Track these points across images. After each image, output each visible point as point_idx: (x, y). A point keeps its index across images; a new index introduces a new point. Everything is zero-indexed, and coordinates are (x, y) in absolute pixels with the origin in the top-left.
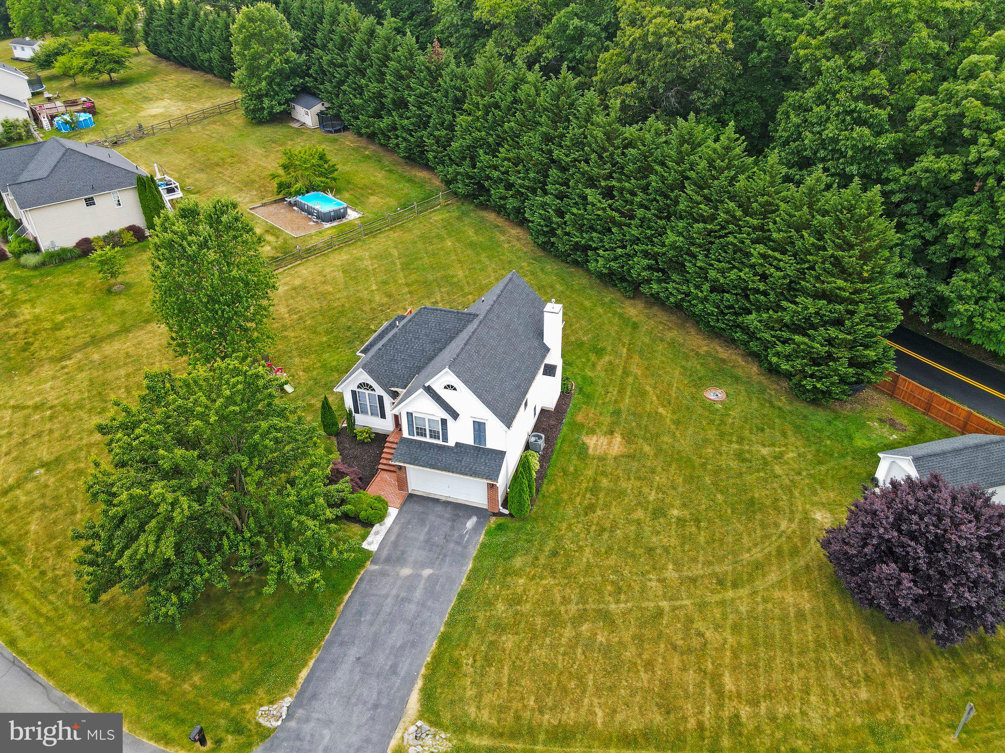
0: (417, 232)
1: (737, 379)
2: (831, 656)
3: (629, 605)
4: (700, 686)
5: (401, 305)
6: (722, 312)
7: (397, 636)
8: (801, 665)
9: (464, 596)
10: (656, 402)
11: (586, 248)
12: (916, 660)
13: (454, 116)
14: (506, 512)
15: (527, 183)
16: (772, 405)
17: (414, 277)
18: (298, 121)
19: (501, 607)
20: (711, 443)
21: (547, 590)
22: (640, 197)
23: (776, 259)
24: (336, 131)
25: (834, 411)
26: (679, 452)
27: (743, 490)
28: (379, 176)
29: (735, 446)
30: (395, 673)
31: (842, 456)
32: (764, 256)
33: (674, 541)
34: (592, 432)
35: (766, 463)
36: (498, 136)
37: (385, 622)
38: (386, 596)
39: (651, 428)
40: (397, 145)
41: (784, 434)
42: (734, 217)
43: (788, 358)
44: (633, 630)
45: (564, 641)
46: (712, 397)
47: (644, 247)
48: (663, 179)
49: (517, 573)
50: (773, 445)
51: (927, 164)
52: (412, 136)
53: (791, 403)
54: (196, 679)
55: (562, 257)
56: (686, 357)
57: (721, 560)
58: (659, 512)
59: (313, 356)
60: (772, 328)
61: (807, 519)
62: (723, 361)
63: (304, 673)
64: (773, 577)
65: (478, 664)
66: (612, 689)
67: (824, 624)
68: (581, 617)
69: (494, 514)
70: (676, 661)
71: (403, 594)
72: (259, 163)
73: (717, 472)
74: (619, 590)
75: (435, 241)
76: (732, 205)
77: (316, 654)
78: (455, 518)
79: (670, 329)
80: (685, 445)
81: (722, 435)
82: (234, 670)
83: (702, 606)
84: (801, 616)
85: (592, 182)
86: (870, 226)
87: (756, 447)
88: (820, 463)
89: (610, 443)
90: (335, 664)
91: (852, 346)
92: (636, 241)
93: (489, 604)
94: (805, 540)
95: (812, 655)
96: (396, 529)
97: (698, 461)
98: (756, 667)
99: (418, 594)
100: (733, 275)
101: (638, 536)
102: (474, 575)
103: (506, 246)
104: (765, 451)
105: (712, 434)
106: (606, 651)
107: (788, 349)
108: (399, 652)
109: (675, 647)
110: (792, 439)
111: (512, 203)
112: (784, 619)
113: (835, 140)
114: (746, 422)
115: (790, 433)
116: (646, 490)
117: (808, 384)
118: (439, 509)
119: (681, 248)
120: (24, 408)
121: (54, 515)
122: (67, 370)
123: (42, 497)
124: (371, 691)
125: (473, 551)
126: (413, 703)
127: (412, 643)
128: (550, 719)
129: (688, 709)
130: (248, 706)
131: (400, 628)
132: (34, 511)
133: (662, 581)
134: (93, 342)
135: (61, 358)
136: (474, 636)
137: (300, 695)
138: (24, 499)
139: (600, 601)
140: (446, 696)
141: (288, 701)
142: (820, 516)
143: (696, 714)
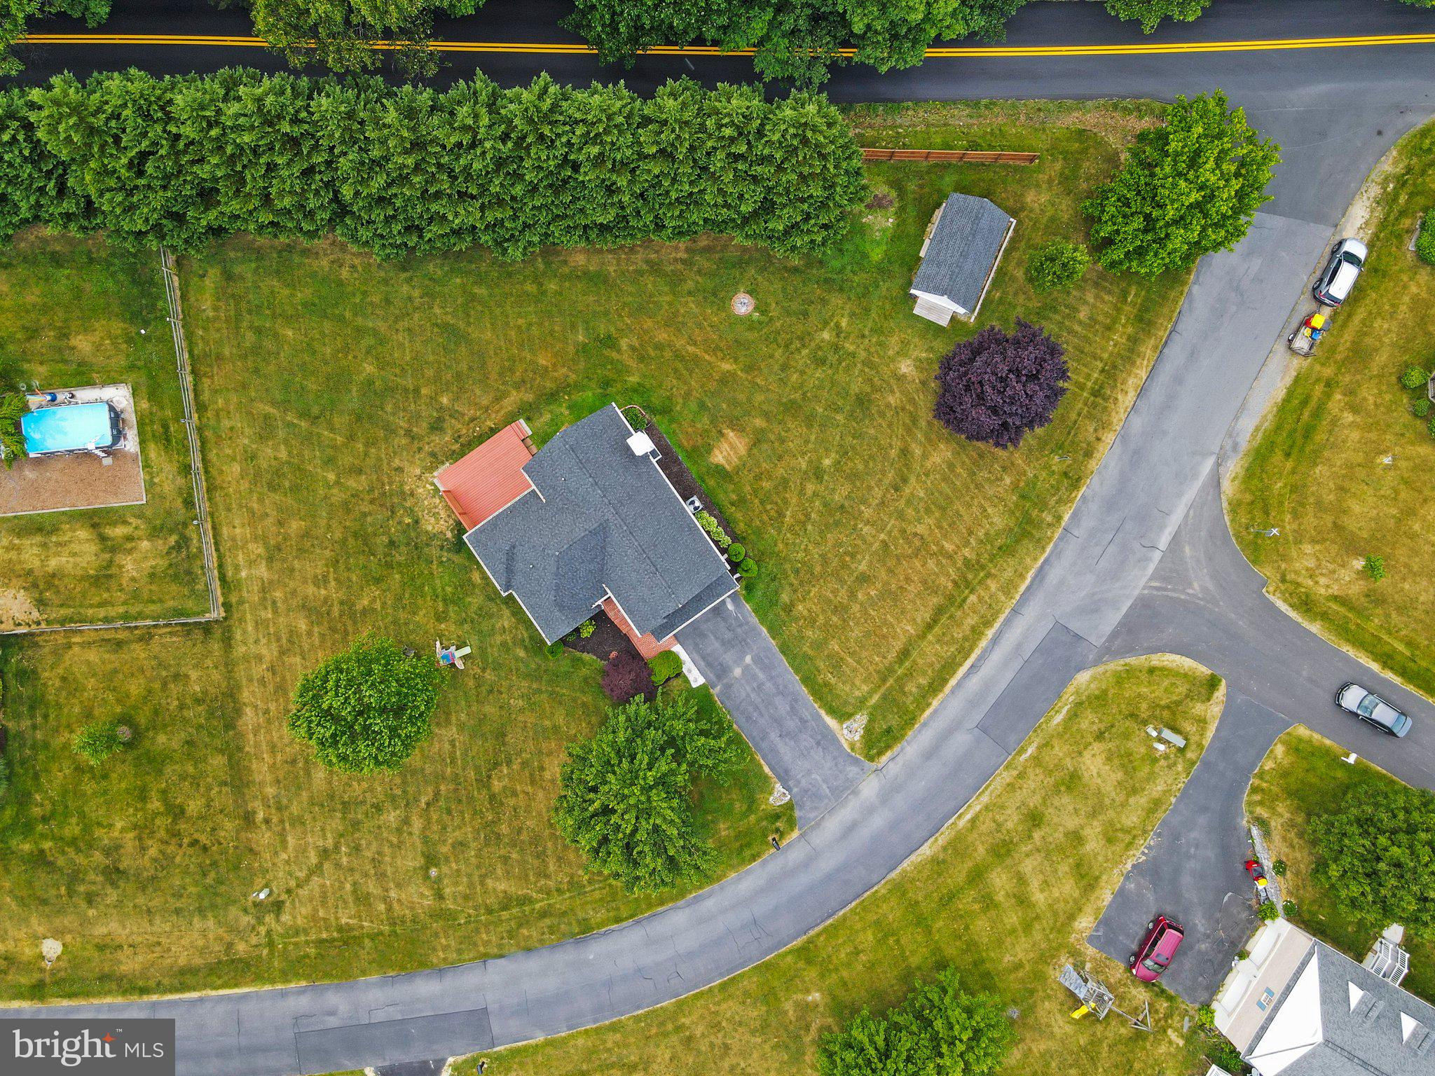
0: (230, 351)
1: (739, 265)
2: (981, 475)
3: (867, 557)
4: (939, 563)
5: (385, 468)
7: (782, 707)
8: (972, 498)
9: (784, 650)
10: (713, 361)
14: (740, 575)
17: (339, 423)
19: (809, 633)
20: (788, 366)
21: (819, 596)
26: (779, 402)
27: (845, 394)
28: (3, 288)
29: (805, 352)
30: (805, 722)
31: (876, 286)
33: (848, 487)
34: (709, 448)
35: (837, 348)
37: (766, 707)
38: (748, 695)
39: (738, 396)
41: (824, 302)
44: (882, 570)
45: (858, 615)
46: (744, 309)
49: (793, 605)
50: (826, 323)
54: (722, 826)
56: (681, 277)
57: (883, 471)
59: (420, 602)
61: (900, 380)
62: (709, 249)
63: (766, 769)
64: (917, 452)
65: (835, 672)
66: (903, 611)
67: (964, 458)
68: (852, 595)
70: (917, 563)
71: (755, 685)
73: (817, 394)
75: (268, 344)
77: (758, 757)
78: (718, 612)
80: (775, 388)
81: (787, 348)
82: (732, 804)
83: (901, 516)
84: (951, 465)
87: (818, 337)
88: (868, 309)
89: (731, 445)
90: (773, 750)
93: (801, 638)
94: (912, 401)
95: (973, 485)
96: (697, 657)
97: (798, 397)
98: (954, 523)
99: (761, 676)
101: (826, 505)
102: (773, 632)
103: (346, 274)
104: (826, 335)
105: (779, 354)
106: (881, 596)
108: (793, 711)
109: (910, 556)
110: (833, 301)
112: (944, 477)
114: (789, 315)
115: (826, 296)
116: (794, 463)
120: (319, 866)
121: (499, 872)
122: (275, 820)
123: (469, 876)
124: (807, 741)
125: (754, 620)
126: (831, 722)
127: (795, 700)
128: (892, 656)
129: (943, 580)
130: (763, 807)
131: (778, 701)
132: (482, 884)
133: (868, 522)
134: (237, 787)
135: (247, 820)
136: (816, 662)
137: (780, 778)
138: (462, 888)
139: (851, 573)
140: (839, 702)
141: (778, 785)
142: (905, 367)
143: (948, 578)
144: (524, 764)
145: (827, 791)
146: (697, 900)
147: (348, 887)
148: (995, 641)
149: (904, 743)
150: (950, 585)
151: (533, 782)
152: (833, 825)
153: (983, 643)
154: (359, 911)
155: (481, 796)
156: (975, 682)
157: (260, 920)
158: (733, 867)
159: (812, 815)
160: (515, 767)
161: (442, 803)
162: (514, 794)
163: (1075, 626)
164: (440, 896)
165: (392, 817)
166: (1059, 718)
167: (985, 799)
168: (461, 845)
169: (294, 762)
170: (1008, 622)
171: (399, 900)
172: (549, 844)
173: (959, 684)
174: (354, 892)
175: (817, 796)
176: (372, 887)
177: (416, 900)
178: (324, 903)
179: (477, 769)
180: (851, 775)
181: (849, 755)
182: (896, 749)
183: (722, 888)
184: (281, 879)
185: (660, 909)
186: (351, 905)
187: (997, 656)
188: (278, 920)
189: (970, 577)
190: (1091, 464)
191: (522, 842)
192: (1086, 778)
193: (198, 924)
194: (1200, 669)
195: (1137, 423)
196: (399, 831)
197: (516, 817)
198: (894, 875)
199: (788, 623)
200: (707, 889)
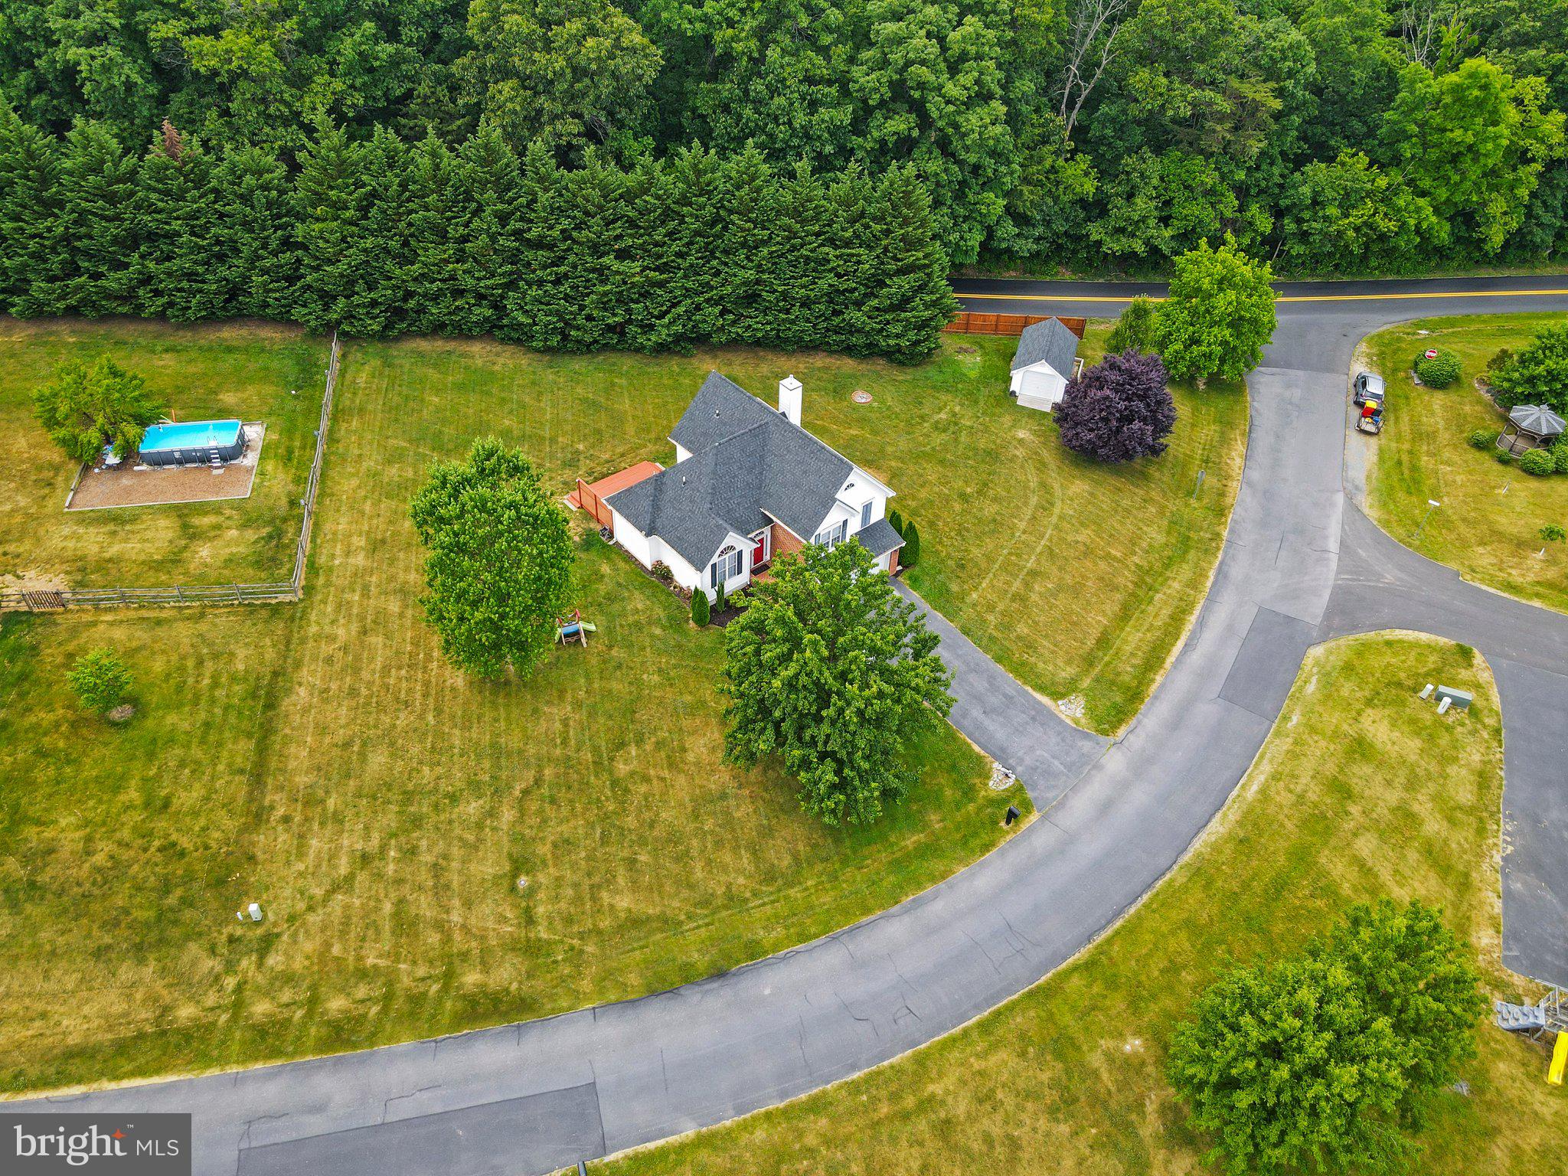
0: (375, 407)
1: (855, 377)
2: (1125, 503)
3: (1033, 557)
4: (1110, 565)
7: (979, 682)
8: (1123, 518)
9: (966, 632)
10: (840, 429)
12: (1144, 476)
13: (284, 227)
14: (900, 568)
15: (496, 281)
16: (901, 382)
19: (991, 618)
20: (914, 432)
21: (992, 587)
25: (933, 363)
26: (911, 452)
27: (974, 450)
28: (170, 364)
29: (926, 425)
30: (1012, 698)
31: (978, 390)
32: (838, 257)
33: (995, 507)
35: (956, 424)
37: (960, 684)
39: (869, 448)
40: (171, 304)
41: (935, 397)
44: (1053, 568)
45: (1040, 603)
46: (864, 400)
49: (965, 593)
50: (940, 409)
51: (892, 129)
53: (906, 373)
54: (932, 817)
57: (1026, 496)
58: (963, 497)
61: (1021, 441)
62: (826, 368)
63: (976, 748)
64: (1056, 486)
65: (1031, 653)
66: (1088, 603)
67: (1103, 490)
68: (1028, 585)
69: (897, 576)
70: (1089, 564)
73: (945, 448)
75: (413, 405)
77: (963, 736)
80: (903, 444)
81: (909, 423)
82: (941, 790)
83: (1057, 528)
84: (1091, 494)
87: (937, 417)
88: (976, 402)
90: (979, 727)
93: (983, 621)
94: (1037, 453)
95: (1120, 509)
97: (928, 450)
98: (1113, 535)
99: (946, 654)
101: (980, 520)
102: (948, 616)
103: (497, 368)
104: (943, 416)
105: (903, 426)
106: (1060, 588)
108: (993, 687)
109: (1079, 558)
110: (943, 398)
112: (1089, 502)
114: (905, 404)
115: (936, 394)
116: (937, 489)
120: (350, 878)
121: (621, 881)
122: (298, 818)
123: (576, 885)
124: (1018, 717)
125: (926, 605)
126: (1045, 700)
127: (991, 679)
128: (1090, 643)
129: (1120, 580)
130: (983, 793)
131: (972, 677)
132: (594, 899)
133: (1024, 532)
134: (258, 776)
135: (258, 817)
136: (1006, 643)
137: (996, 758)
138: (563, 905)
139: (1021, 569)
140: (1046, 680)
141: (996, 765)
142: (1021, 434)
143: (1126, 579)
144: (659, 745)
145: (1062, 768)
146: (917, 903)
147: (388, 908)
148: (1201, 623)
149: (1138, 716)
150: (1130, 585)
151: (672, 765)
152: (1082, 804)
153: (1189, 627)
154: (397, 945)
155: (600, 783)
157: (230, 967)
158: (961, 861)
159: (1050, 795)
160: (648, 747)
161: (545, 791)
162: (646, 779)
163: (1283, 608)
164: (530, 920)
165: (472, 808)
166: (1311, 688)
167: (1266, 768)
168: (565, 845)
169: (347, 745)
170: (1207, 609)
171: (464, 926)
172: (695, 842)
173: (1178, 660)
174: (397, 915)
175: (1048, 773)
176: (424, 906)
177: (490, 924)
178: (343, 933)
179: (596, 749)
180: (1085, 750)
181: (1075, 729)
182: (1133, 722)
183: (951, 887)
184: (286, 899)
185: (864, 919)
186: (386, 934)
187: (1209, 636)
188: (260, 964)
189: (1149, 580)
190: (1228, 501)
191: (656, 839)
192: (1379, 745)
193: (126, 972)
194: (1442, 641)
195: (1255, 475)
196: (480, 826)
197: (648, 807)
198: (1186, 858)
199: (964, 609)
200: (930, 889)
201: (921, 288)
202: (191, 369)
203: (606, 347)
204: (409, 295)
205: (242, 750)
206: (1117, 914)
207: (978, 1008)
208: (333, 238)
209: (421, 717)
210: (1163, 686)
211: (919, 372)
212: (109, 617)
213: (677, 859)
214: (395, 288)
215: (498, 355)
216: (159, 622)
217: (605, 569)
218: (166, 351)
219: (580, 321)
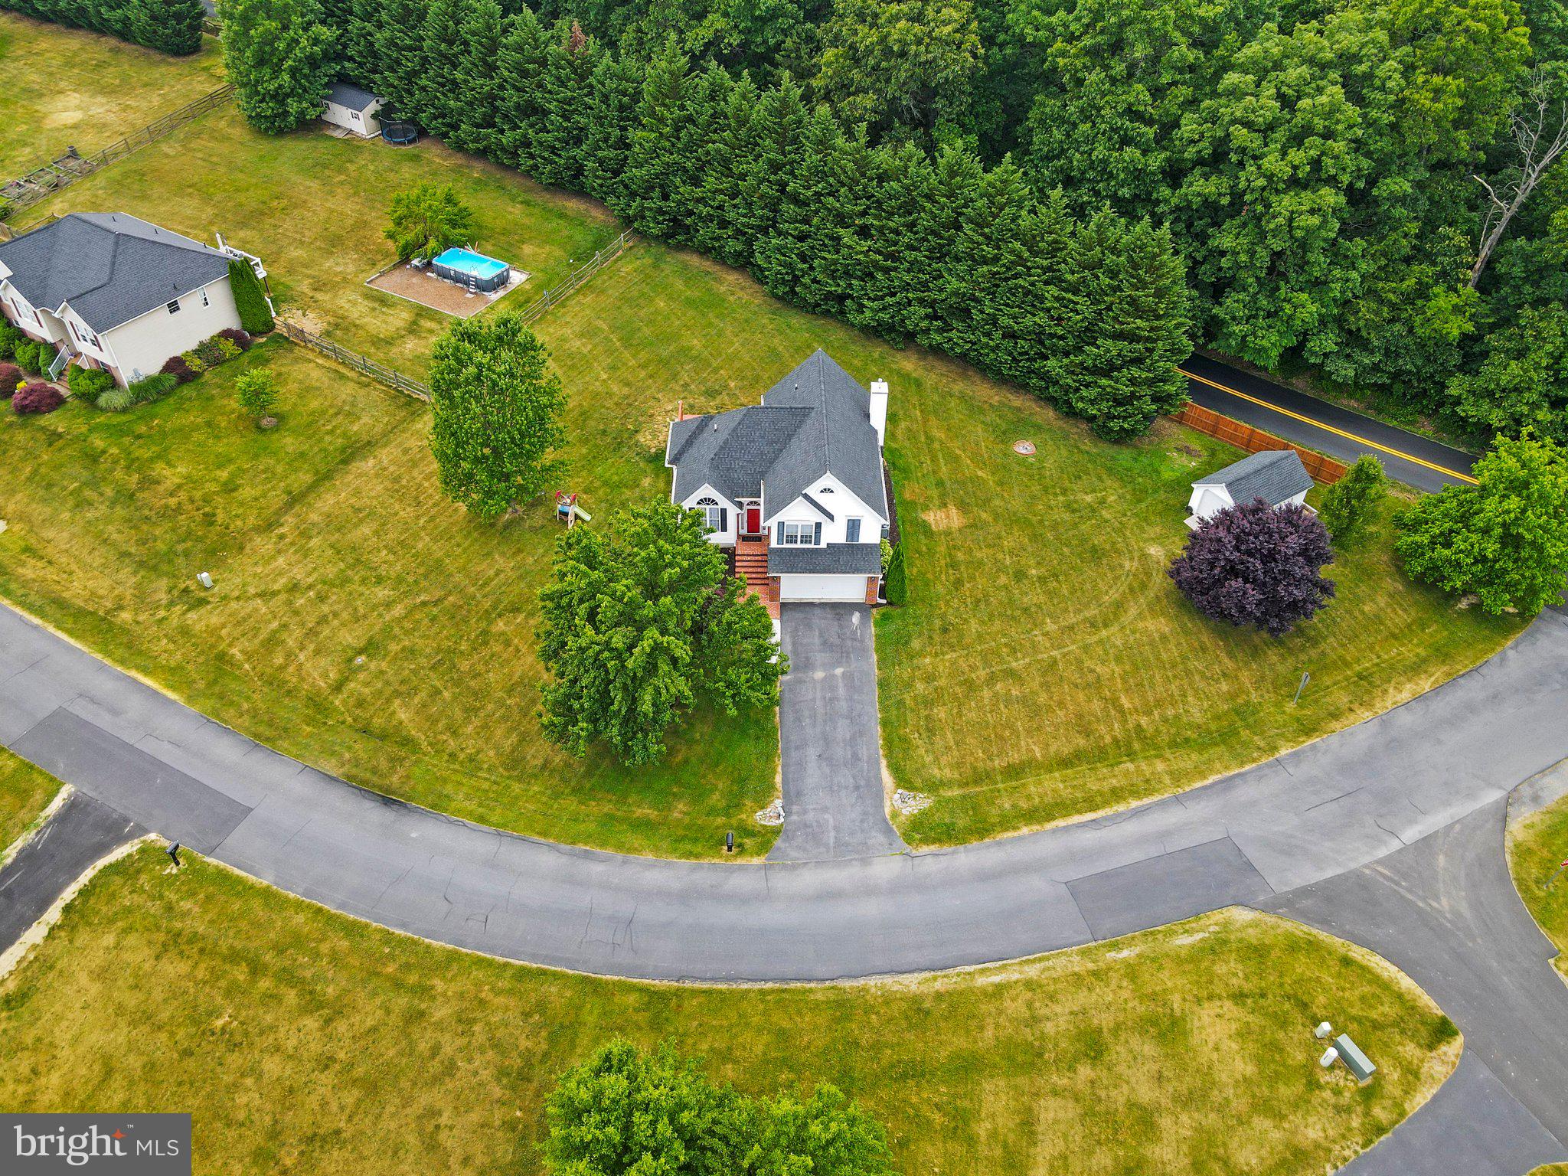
0: (614, 293)
1: (1039, 428)
2: (1195, 664)
3: (1027, 660)
4: (1105, 709)
5: (648, 393)
6: (1014, 359)
7: (843, 730)
8: (1175, 677)
9: (883, 684)
10: (972, 466)
11: (841, 298)
12: (1256, 653)
13: (623, 129)
14: (884, 601)
15: (753, 221)
16: (1081, 451)
17: (643, 356)
18: (338, 127)
19: (920, 687)
20: (1039, 499)
21: (953, 663)
22: (907, 238)
23: (1070, 301)
24: (410, 142)
25: (1136, 447)
26: (1015, 514)
27: (1083, 541)
28: (515, 212)
29: (1061, 498)
30: (858, 759)
31: (1156, 491)
32: (1057, 299)
33: (1043, 598)
34: (926, 508)
35: (1094, 511)
36: (698, 159)
37: (825, 721)
38: (814, 700)
39: (979, 493)
40: (535, 167)
41: (1100, 479)
42: (1020, 257)
43: (1093, 402)
44: (1038, 680)
45: (986, 701)
46: (1024, 451)
47: (919, 294)
48: (934, 217)
49: (921, 654)
50: (1094, 491)
51: (1198, 189)
52: (559, 156)
53: (1096, 446)
54: (680, 806)
55: (812, 309)
56: (982, 412)
57: (1087, 605)
58: (1020, 575)
59: (584, 473)
60: (1073, 372)
61: (1144, 556)
62: (1019, 409)
63: (778, 778)
64: (1133, 612)
65: (924, 736)
66: (1039, 729)
67: (1183, 641)
68: (992, 679)
69: (873, 606)
70: (1081, 696)
71: (828, 695)
72: (328, 205)
73: (1055, 526)
74: (1014, 651)
75: (642, 302)
76: (1017, 245)
77: (779, 764)
78: (839, 617)
79: (954, 381)
80: (1017, 504)
81: (1045, 489)
82: (712, 791)
83: (1086, 648)
84: (1164, 638)
85: (841, 220)
86: (1163, 265)
87: (1080, 496)
88: (1139, 501)
89: (948, 517)
90: (801, 765)
91: (1150, 382)
92: (907, 287)
93: (909, 685)
94: (1148, 574)
95: (1181, 667)
96: (788, 637)
97: (1035, 519)
98: (1143, 686)
99: (841, 691)
100: (1028, 320)
101: (1011, 600)
102: (882, 662)
103: (731, 298)
104: (1089, 498)
105: (1036, 489)
106: (1023, 700)
107: (1093, 393)
108: (852, 742)
109: (1076, 686)
110: (1109, 483)
111: (733, 245)
112: (1152, 643)
113: (1105, 161)
114: (1062, 472)
115: (1105, 477)
116: (1000, 556)
117: (1114, 425)
118: (818, 611)
119: (964, 294)
120: (275, 594)
121: (417, 700)
122: (288, 540)
123: (387, 684)
124: (845, 777)
125: (872, 644)
126: (887, 778)
127: (859, 734)
128: (999, 763)
129: (1101, 729)
130: (744, 816)
131: (842, 723)
132: (388, 701)
133: (1046, 634)
134: (294, 499)
135: (268, 526)
136: (909, 715)
137: (786, 796)
138: (367, 691)
139: (1001, 662)
140: (910, 766)
141: (778, 803)
142: (1154, 551)
143: (1109, 732)
145: (832, 841)
146: (587, 855)
147: (275, 625)
148: (1138, 813)
149: (961, 848)
150: (1108, 739)
152: (809, 879)
153: (1121, 808)
154: (256, 652)
155: (474, 627)
156: (1089, 838)
157: (170, 605)
158: (656, 849)
159: (794, 854)
161: (435, 611)
162: (507, 643)
163: (1252, 853)
164: (338, 688)
165: (382, 593)
166: (1184, 941)
167: (1032, 972)
168: (409, 653)
169: (359, 510)
170: (1162, 804)
171: (301, 665)
172: (490, 707)
173: (1066, 828)
174: (275, 633)
175: (814, 837)
176: (293, 637)
177: (315, 674)
178: (238, 624)
179: (497, 603)
180: (871, 842)
181: (885, 820)
182: (947, 848)
183: (624, 862)
184: (233, 585)
185: (536, 838)
186: (256, 641)
187: (1131, 828)
188: (184, 613)
189: (1137, 746)
190: (1335, 725)
191: (468, 688)
192: (1194, 1040)
193: (124, 574)
194: (1426, 1001)
195: (1405, 719)
196: (374, 608)
197: (486, 663)
198: (846, 984)
199: (904, 666)
200: (608, 852)
201: (1138, 361)
202: (526, 221)
203: (827, 313)
204: (690, 213)
205: (306, 478)
206: (728, 979)
207: (534, 957)
208: (647, 146)
209: (418, 517)
210: (1021, 838)
211: (1110, 450)
212: (320, 361)
213: (466, 710)
214: (679, 203)
215: (742, 289)
216: (342, 377)
217: (646, 482)
218: (522, 203)
219: (806, 280)
